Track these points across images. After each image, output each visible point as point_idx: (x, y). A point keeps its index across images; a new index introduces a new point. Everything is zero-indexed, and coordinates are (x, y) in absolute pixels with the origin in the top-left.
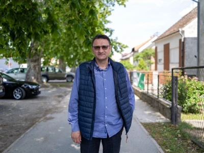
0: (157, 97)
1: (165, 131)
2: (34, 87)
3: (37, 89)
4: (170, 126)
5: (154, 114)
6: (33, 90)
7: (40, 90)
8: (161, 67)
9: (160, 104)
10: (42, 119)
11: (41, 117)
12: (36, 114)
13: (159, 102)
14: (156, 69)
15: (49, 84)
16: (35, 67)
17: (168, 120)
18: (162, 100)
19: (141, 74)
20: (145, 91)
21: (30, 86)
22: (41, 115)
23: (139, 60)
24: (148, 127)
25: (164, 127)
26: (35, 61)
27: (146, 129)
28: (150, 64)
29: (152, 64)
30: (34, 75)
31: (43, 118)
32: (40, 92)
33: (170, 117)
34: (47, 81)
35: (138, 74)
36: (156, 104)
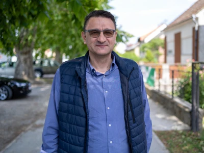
0: (171, 97)
1: (185, 142)
2: (23, 85)
3: (27, 87)
4: (190, 135)
5: (168, 118)
6: (21, 88)
7: (30, 88)
8: (171, 58)
9: (175, 107)
10: (30, 127)
11: (29, 125)
12: (23, 120)
13: (174, 103)
14: (165, 61)
15: (43, 80)
16: (25, 61)
17: (187, 127)
18: (177, 100)
19: (150, 68)
20: (156, 88)
21: (18, 84)
22: (29, 121)
23: (147, 51)
24: (162, 136)
25: (183, 137)
26: (26, 53)
27: (161, 140)
28: (158, 55)
29: (161, 55)
30: (25, 70)
31: (32, 125)
32: (30, 91)
33: (189, 123)
34: (41, 77)
35: (147, 68)
36: (170, 105)
